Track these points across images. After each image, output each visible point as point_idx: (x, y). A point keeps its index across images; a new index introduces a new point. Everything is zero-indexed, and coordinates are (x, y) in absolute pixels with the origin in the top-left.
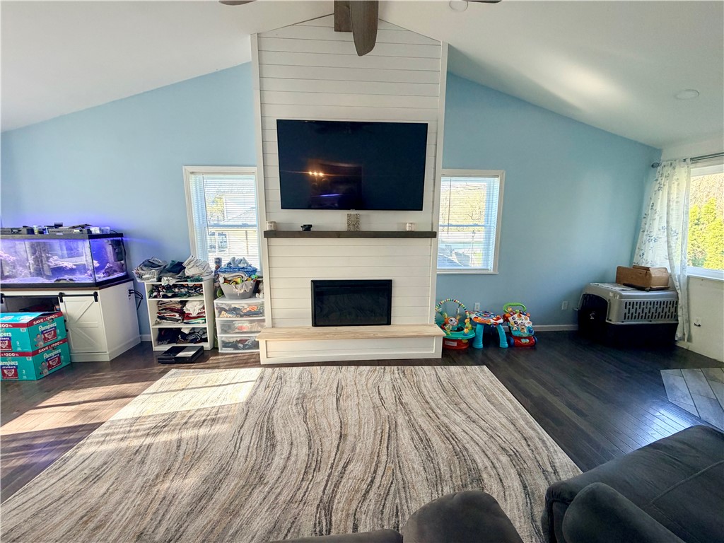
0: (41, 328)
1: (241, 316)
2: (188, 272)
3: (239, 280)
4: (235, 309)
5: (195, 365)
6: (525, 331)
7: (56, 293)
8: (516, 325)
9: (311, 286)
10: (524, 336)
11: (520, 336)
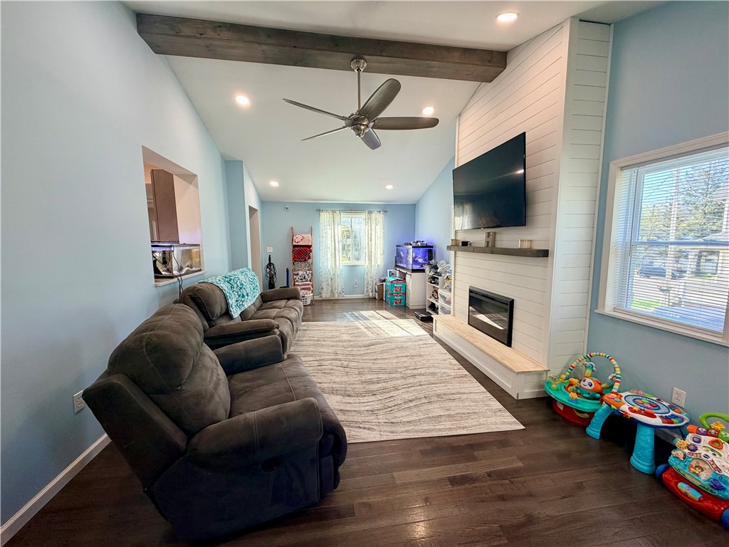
0: (395, 285)
1: (446, 303)
2: (438, 270)
4: (443, 297)
6: (704, 476)
8: (687, 451)
9: (468, 290)
10: (688, 478)
11: (682, 473)
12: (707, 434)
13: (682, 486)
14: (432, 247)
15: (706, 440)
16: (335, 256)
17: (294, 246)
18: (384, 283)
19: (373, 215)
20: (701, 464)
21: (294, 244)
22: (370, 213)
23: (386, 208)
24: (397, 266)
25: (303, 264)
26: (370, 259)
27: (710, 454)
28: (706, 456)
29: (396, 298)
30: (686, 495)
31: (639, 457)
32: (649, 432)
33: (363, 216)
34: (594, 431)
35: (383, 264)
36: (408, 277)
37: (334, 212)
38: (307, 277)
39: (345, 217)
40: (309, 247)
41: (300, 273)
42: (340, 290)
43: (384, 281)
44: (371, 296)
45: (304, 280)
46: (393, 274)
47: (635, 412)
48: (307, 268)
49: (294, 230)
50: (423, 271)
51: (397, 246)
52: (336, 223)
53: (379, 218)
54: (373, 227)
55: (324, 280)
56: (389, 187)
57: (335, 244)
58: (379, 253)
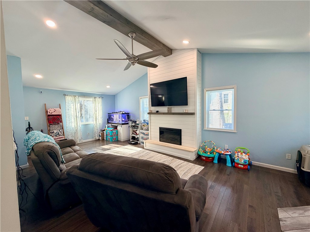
0: (113, 132)
1: (145, 135)
2: (137, 123)
3: (145, 126)
4: (143, 133)
5: (134, 145)
6: (242, 161)
7: (117, 125)
8: (237, 157)
9: (159, 129)
10: (240, 163)
11: (238, 163)
12: (239, 152)
13: (240, 166)
14: (129, 113)
15: (239, 153)
16: (77, 120)
17: (49, 116)
18: (104, 131)
19: (97, 99)
20: (241, 159)
21: (49, 114)
22: (95, 98)
23: (103, 96)
24: (108, 123)
25: (56, 126)
26: (96, 121)
27: (241, 156)
28: (241, 157)
29: (114, 137)
30: (241, 167)
31: (228, 163)
32: (229, 156)
33: (91, 99)
34: (216, 161)
35: (102, 123)
36: (119, 128)
37: (75, 96)
38: (60, 133)
39: (81, 99)
40: (60, 116)
41: (55, 131)
42: (80, 138)
43: (104, 130)
44: (97, 139)
45: (58, 135)
46: (109, 127)
47: (225, 152)
48: (59, 128)
49: (47, 106)
50: (128, 124)
51: (108, 114)
52: (77, 102)
53: (99, 101)
54: (97, 105)
55: (69, 134)
56: (108, 87)
57: (76, 114)
58: (100, 118)
